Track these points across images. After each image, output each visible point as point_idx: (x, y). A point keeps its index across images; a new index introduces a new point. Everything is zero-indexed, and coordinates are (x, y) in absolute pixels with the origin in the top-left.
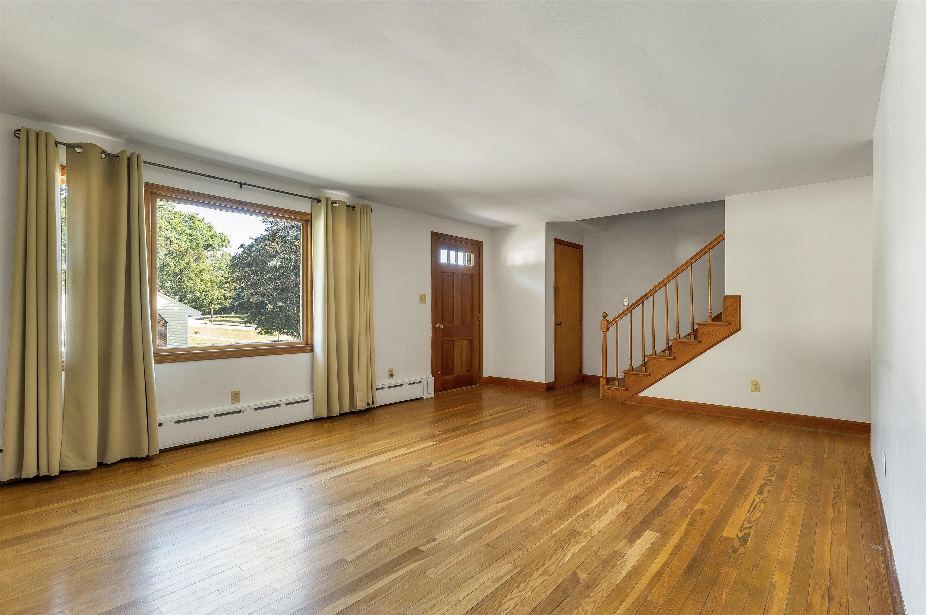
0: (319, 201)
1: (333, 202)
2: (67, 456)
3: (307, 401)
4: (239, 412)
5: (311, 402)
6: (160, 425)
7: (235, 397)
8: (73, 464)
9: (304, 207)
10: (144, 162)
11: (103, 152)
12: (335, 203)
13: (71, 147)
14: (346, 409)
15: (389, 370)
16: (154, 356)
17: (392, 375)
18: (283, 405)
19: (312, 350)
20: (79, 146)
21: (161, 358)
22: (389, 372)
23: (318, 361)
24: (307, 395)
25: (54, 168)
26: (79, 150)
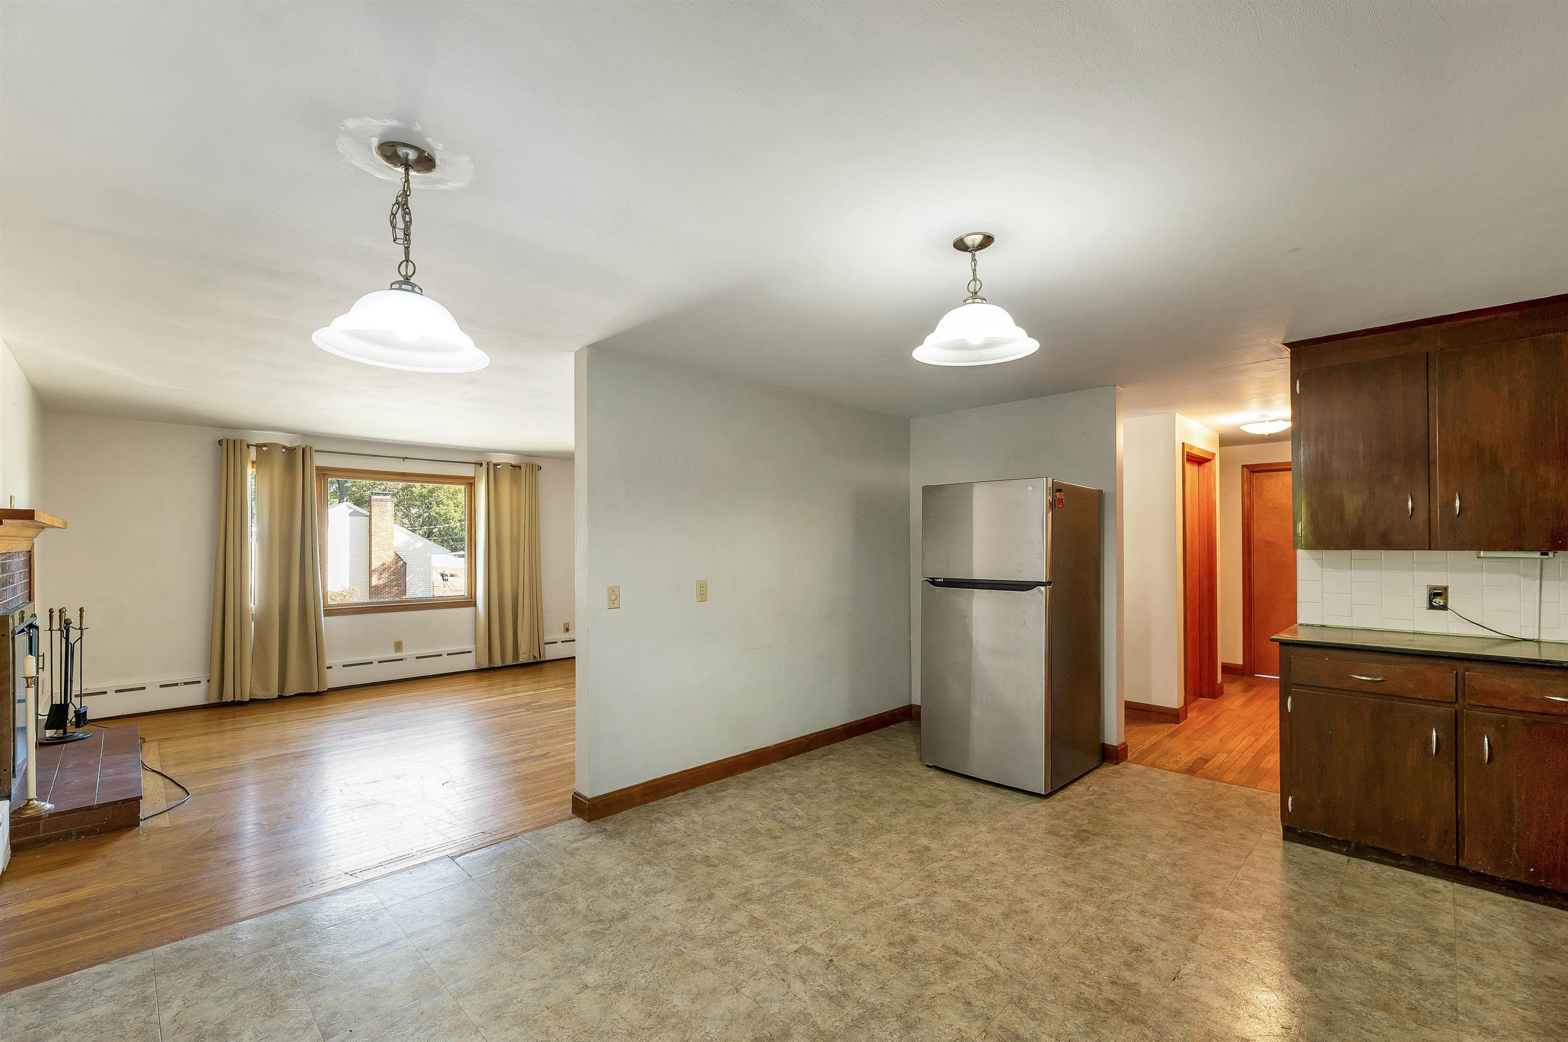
0: (481, 465)
1: (495, 465)
2: (255, 688)
3: (470, 652)
4: (402, 660)
5: (473, 653)
6: (328, 668)
7: (398, 646)
8: (260, 694)
9: (468, 471)
10: (315, 451)
11: (284, 447)
12: (499, 465)
13: (259, 446)
14: (509, 661)
15: (565, 624)
16: (324, 610)
17: (567, 630)
18: (445, 655)
19: (475, 605)
20: (265, 445)
21: (330, 612)
22: (564, 627)
23: (479, 615)
24: (471, 647)
25: (247, 464)
26: (265, 449)
